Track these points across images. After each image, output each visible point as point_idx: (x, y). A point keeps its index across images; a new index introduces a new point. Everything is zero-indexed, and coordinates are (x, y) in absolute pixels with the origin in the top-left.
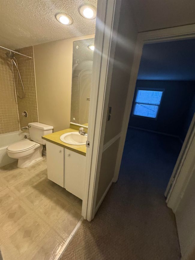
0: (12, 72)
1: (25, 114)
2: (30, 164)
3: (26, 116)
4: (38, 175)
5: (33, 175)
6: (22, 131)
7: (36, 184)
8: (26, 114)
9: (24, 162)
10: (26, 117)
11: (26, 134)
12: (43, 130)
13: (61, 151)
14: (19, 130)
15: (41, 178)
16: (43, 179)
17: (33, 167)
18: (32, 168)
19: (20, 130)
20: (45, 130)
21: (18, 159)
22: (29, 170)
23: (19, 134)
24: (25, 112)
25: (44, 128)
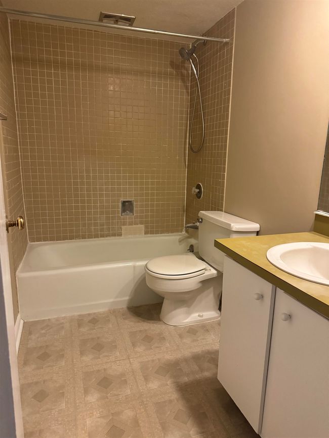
0: (188, 92)
1: (197, 190)
2: (187, 321)
3: (199, 195)
4: (196, 358)
5: (187, 353)
6: (187, 234)
7: (186, 379)
8: (200, 192)
9: (175, 309)
10: (199, 197)
11: (193, 241)
12: (228, 232)
13: (261, 297)
14: (181, 231)
15: (202, 370)
16: (207, 374)
17: (192, 331)
18: (188, 332)
19: (184, 232)
20: (234, 229)
21: (163, 298)
22: (181, 336)
23: (180, 241)
24: (198, 187)
25: (232, 225)
